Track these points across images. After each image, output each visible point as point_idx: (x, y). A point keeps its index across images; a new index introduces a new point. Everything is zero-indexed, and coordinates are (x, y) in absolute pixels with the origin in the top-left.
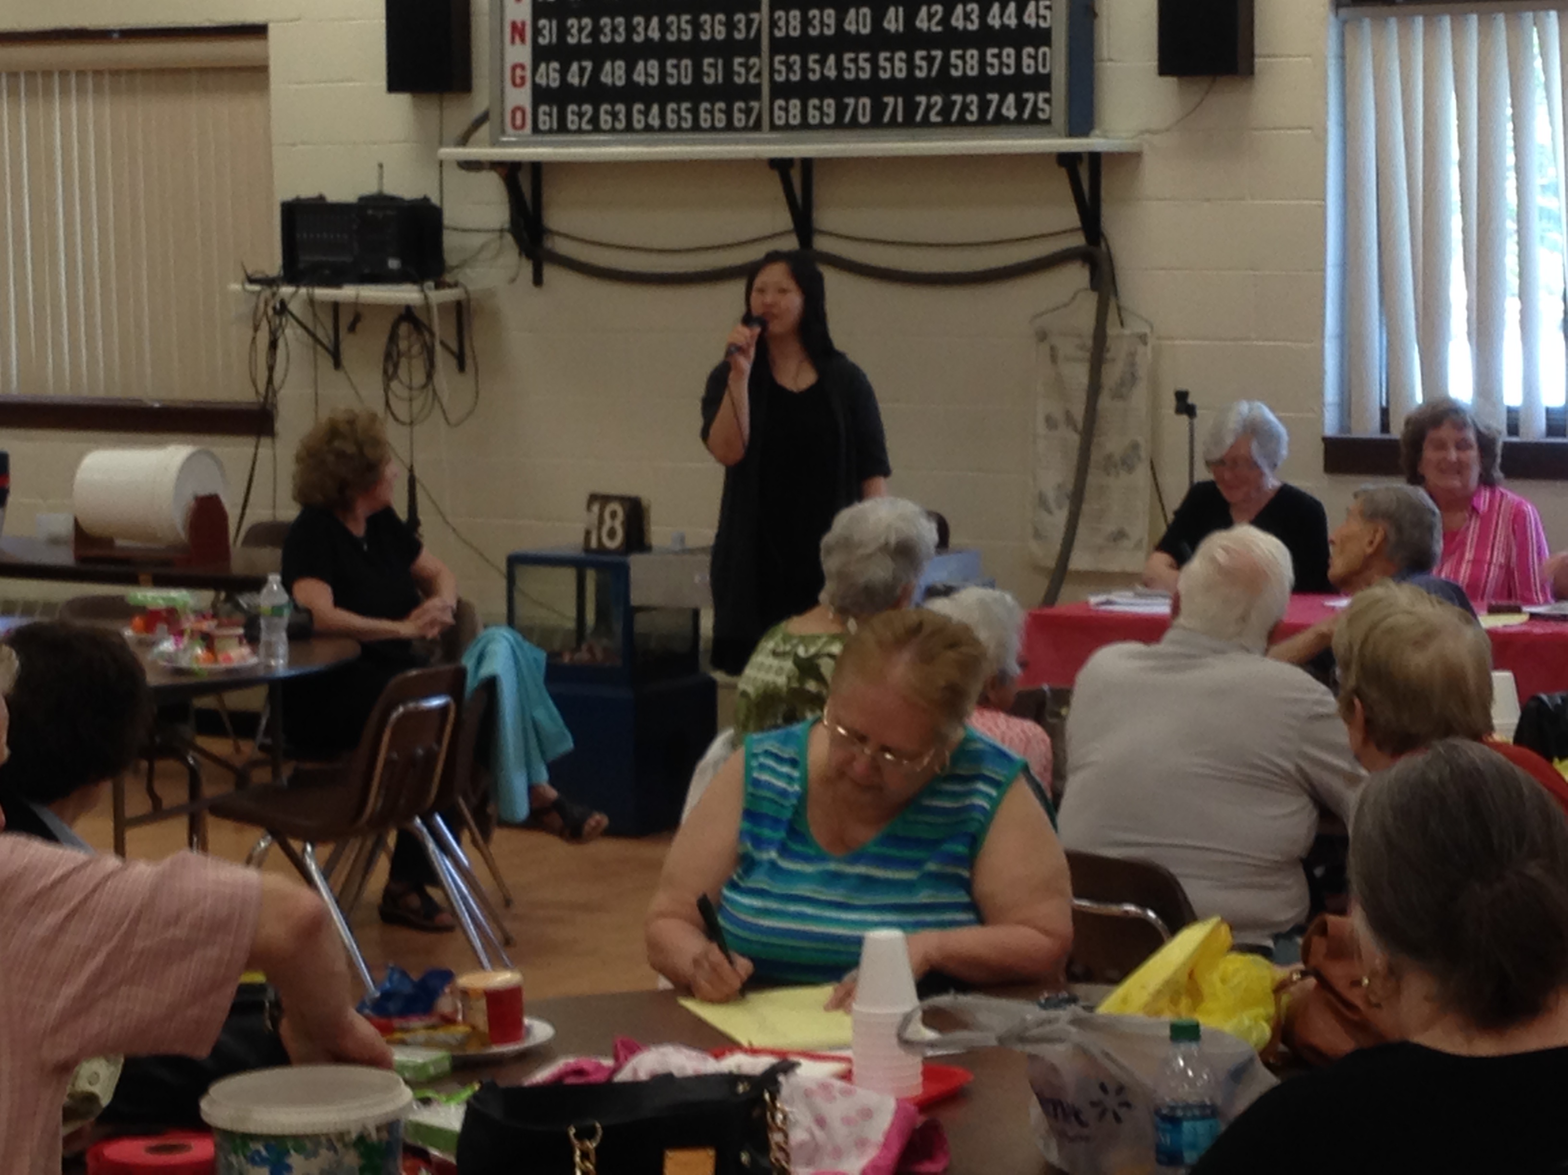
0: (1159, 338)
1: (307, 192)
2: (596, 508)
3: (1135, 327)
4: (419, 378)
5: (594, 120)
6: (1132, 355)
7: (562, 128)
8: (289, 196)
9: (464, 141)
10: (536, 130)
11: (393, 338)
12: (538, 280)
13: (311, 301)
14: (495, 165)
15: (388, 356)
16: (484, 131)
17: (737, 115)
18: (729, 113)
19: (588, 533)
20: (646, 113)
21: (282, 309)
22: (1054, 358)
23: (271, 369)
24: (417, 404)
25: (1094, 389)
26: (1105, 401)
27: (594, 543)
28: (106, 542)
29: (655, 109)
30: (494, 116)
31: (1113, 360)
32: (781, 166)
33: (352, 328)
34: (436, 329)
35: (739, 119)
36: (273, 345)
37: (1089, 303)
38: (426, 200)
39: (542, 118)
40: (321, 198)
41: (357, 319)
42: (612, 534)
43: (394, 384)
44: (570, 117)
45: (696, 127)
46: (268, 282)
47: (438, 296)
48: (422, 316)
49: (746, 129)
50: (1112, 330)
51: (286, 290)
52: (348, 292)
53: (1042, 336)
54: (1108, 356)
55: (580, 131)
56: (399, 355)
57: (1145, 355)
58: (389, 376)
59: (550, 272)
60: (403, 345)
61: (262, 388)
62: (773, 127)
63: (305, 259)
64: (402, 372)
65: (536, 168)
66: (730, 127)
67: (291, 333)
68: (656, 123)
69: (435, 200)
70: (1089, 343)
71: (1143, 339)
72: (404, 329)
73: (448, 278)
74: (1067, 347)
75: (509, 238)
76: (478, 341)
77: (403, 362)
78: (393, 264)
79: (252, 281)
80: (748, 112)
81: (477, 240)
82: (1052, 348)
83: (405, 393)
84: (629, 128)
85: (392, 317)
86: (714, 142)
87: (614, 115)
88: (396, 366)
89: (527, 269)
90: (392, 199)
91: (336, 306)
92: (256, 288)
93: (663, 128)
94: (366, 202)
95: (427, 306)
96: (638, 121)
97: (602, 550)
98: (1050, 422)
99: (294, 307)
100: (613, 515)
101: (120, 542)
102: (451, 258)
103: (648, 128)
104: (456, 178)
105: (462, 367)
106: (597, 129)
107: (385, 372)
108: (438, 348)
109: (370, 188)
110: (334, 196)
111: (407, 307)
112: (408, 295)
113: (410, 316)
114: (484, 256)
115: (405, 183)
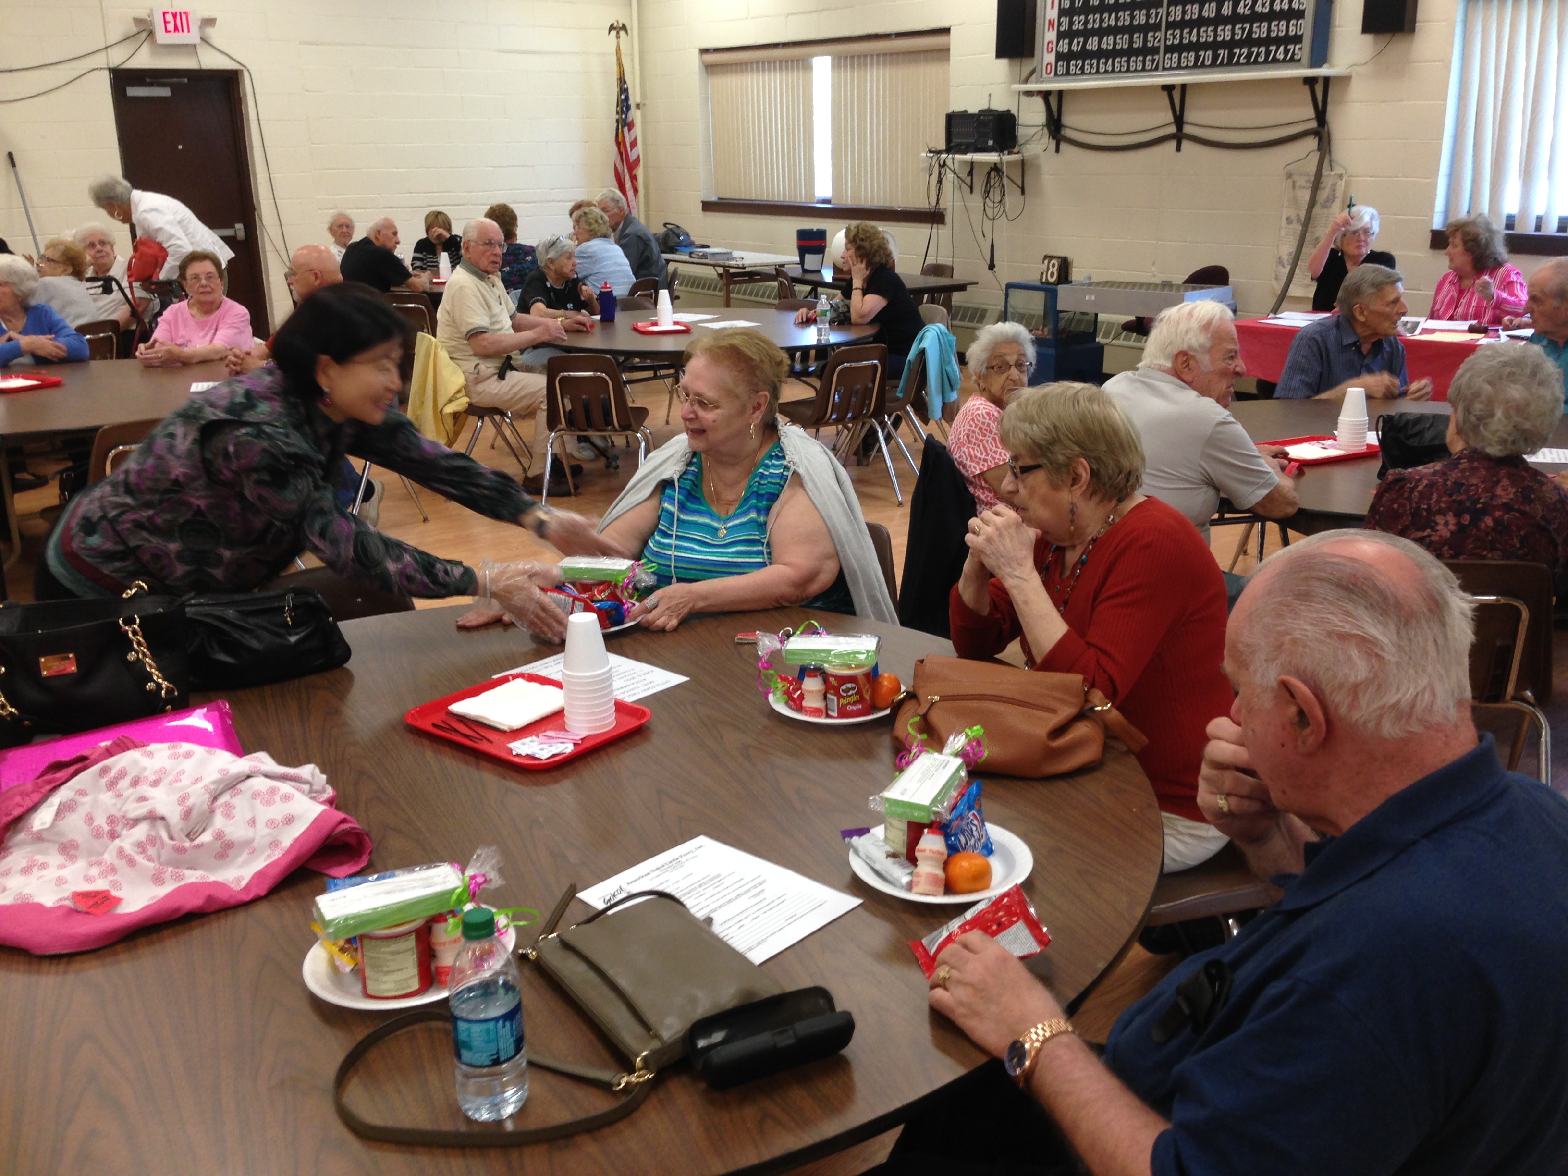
0: (1350, 176)
1: (958, 108)
2: (1046, 262)
3: (1338, 170)
4: (998, 199)
5: (1082, 68)
6: (1334, 185)
7: (1067, 73)
9: (1027, 81)
10: (1056, 75)
11: (988, 178)
12: (1057, 150)
13: (955, 161)
14: (1040, 93)
15: (986, 186)
16: (1034, 76)
17: (1148, 63)
18: (1144, 62)
19: (1042, 274)
20: (1106, 64)
21: (944, 164)
22: (1294, 187)
23: (938, 194)
24: (996, 210)
25: (1312, 203)
26: (1317, 210)
27: (1044, 280)
29: (1110, 61)
30: (1038, 68)
31: (1324, 188)
32: (1169, 88)
33: (972, 174)
34: (1007, 173)
35: (1148, 65)
36: (940, 181)
37: (1315, 157)
38: (1010, 110)
39: (1059, 68)
40: (965, 111)
42: (1052, 275)
43: (988, 199)
44: (1071, 67)
45: (1128, 70)
46: (940, 152)
47: (1007, 158)
48: (1001, 167)
49: (1151, 70)
50: (1325, 172)
51: (944, 156)
52: (969, 156)
53: (1289, 176)
54: (1322, 186)
55: (1075, 74)
56: (991, 186)
57: (1341, 185)
59: (1064, 146)
60: (992, 182)
63: (956, 141)
64: (991, 195)
65: (1060, 94)
66: (1144, 69)
67: (948, 176)
68: (1110, 69)
69: (1014, 111)
70: (1312, 179)
71: (1341, 176)
72: (993, 174)
73: (1016, 150)
74: (1301, 181)
75: (1046, 128)
76: (1029, 179)
77: (992, 189)
78: (992, 143)
79: (930, 152)
80: (1153, 61)
81: (1033, 131)
82: (1294, 182)
83: (991, 204)
84: (1098, 72)
85: (989, 169)
86: (1134, 78)
87: (1092, 65)
88: (988, 191)
89: (1053, 144)
90: (996, 111)
91: (968, 163)
92: (932, 155)
93: (1113, 71)
94: (982, 112)
95: (1001, 163)
96: (1102, 68)
97: (1048, 283)
98: (1289, 221)
99: (949, 163)
100: (1054, 265)
102: (1021, 140)
103: (1106, 72)
104: (1024, 100)
105: (1023, 193)
106: (1083, 73)
107: (984, 194)
108: (1008, 182)
109: (985, 107)
110: (969, 111)
111: (995, 164)
112: (992, 157)
113: (996, 168)
114: (1034, 138)
115: (999, 105)
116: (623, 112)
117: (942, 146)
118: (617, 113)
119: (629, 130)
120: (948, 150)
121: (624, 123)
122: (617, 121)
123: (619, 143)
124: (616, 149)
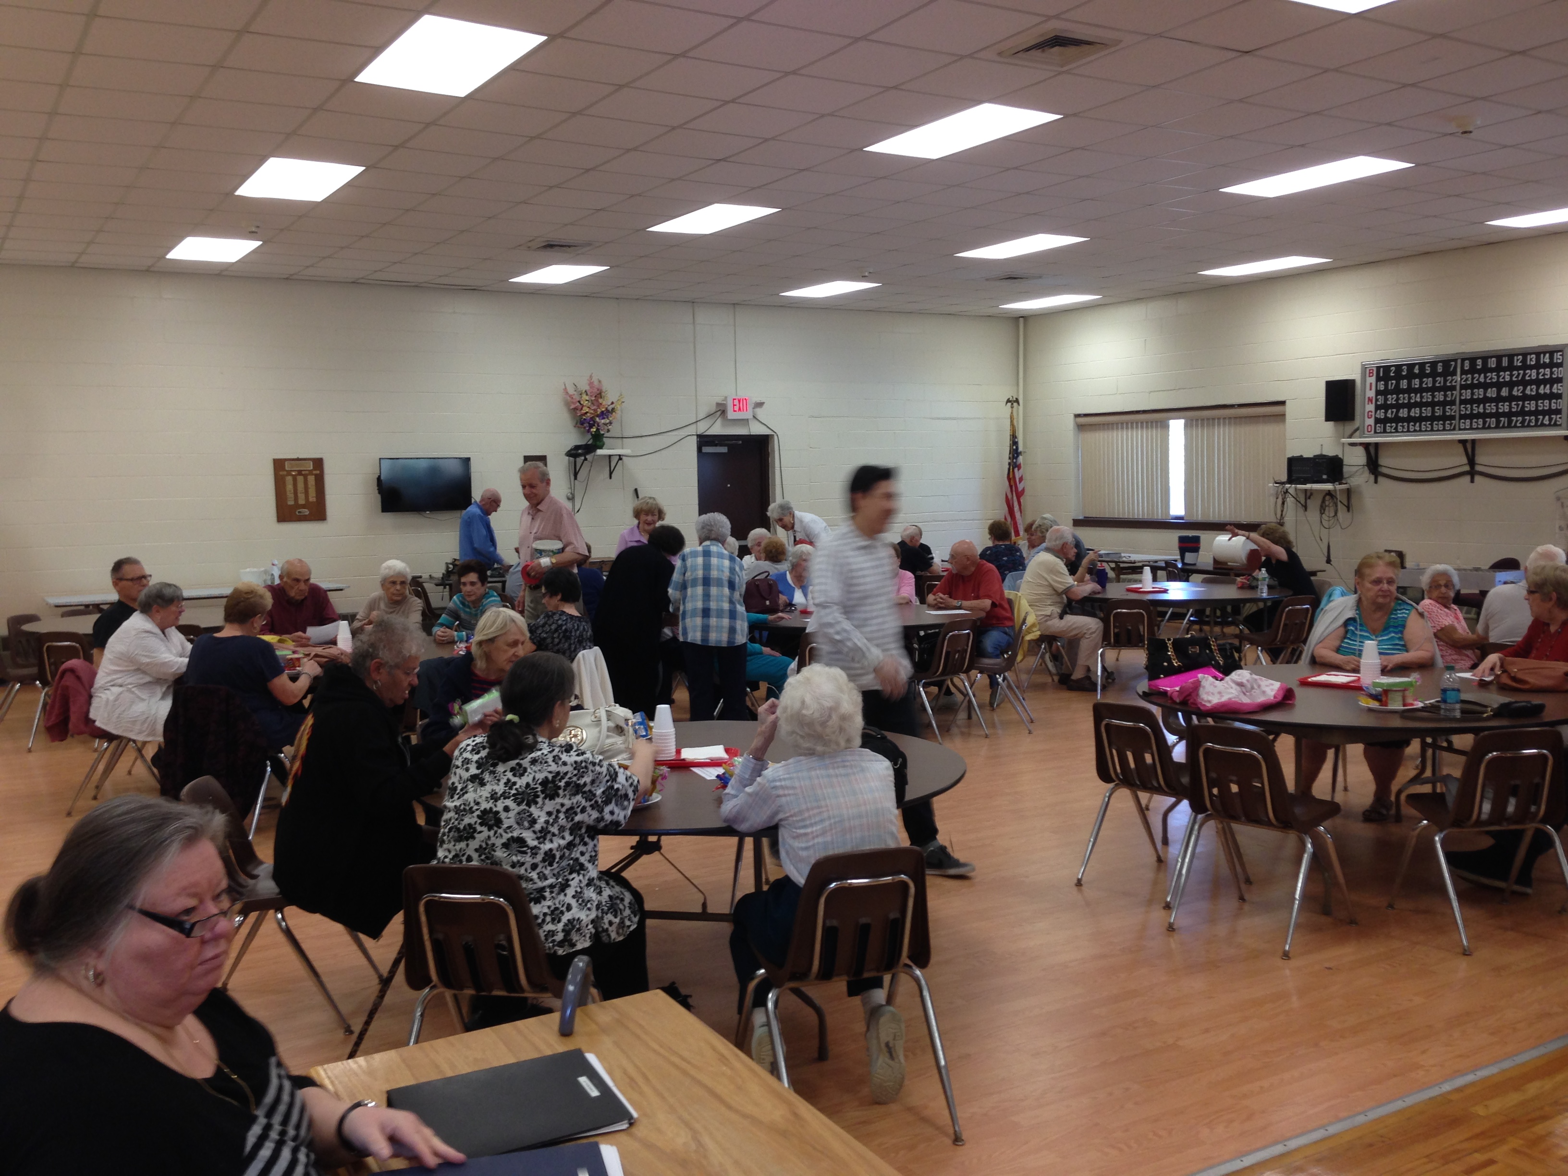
1: (1296, 454)
4: (1332, 514)
5: (1396, 429)
7: (1385, 431)
8: (1290, 456)
9: (1350, 436)
10: (1375, 432)
11: (1323, 501)
12: (1376, 482)
13: (1296, 489)
14: (1361, 444)
15: (1321, 506)
16: (1358, 433)
17: (1447, 425)
18: (1444, 425)
20: (1414, 426)
21: (1287, 492)
22: (1562, 506)
23: (1282, 511)
24: (1331, 522)
28: (1226, 563)
29: (1418, 424)
30: (1361, 428)
32: (1463, 442)
33: (1309, 498)
34: (1338, 497)
35: (1448, 427)
36: (1283, 503)
38: (1337, 456)
39: (1378, 428)
40: (1301, 456)
41: (1311, 494)
43: (1323, 515)
44: (1388, 428)
45: (1432, 430)
46: (1283, 483)
47: (1339, 487)
48: (1334, 494)
49: (1450, 430)
51: (1288, 486)
52: (1308, 486)
53: (1558, 499)
55: (1391, 432)
56: (1326, 506)
58: (1322, 514)
59: (1380, 479)
60: (1327, 503)
61: (1279, 516)
62: (1460, 429)
63: (1295, 476)
64: (1327, 512)
65: (1377, 445)
66: (1444, 430)
67: (1290, 500)
68: (1418, 429)
69: (1340, 456)
72: (1328, 498)
73: (1344, 481)
75: (1366, 467)
76: (1354, 501)
77: (1327, 508)
78: (1325, 477)
79: (1276, 483)
80: (1451, 424)
81: (1355, 469)
83: (1327, 518)
84: (1408, 431)
85: (1324, 494)
86: (1437, 435)
87: (1403, 427)
88: (1324, 510)
89: (1372, 477)
90: (1325, 456)
91: (1306, 490)
92: (1278, 485)
93: (1420, 431)
94: (1316, 457)
95: (1336, 490)
96: (1412, 428)
99: (1292, 491)
101: (1229, 564)
102: (1345, 475)
103: (1415, 431)
104: (1348, 449)
105: (1348, 510)
106: (1397, 431)
107: (1321, 511)
108: (1339, 503)
109: (1318, 453)
110: (1305, 456)
111: (1329, 491)
112: (1329, 486)
113: (1329, 493)
114: (1357, 474)
115: (1330, 451)
116: (1014, 458)
117: (1284, 478)
118: (1010, 458)
119: (1018, 470)
120: (1290, 481)
121: (1014, 465)
122: (1009, 464)
123: (1011, 478)
124: (1007, 483)
